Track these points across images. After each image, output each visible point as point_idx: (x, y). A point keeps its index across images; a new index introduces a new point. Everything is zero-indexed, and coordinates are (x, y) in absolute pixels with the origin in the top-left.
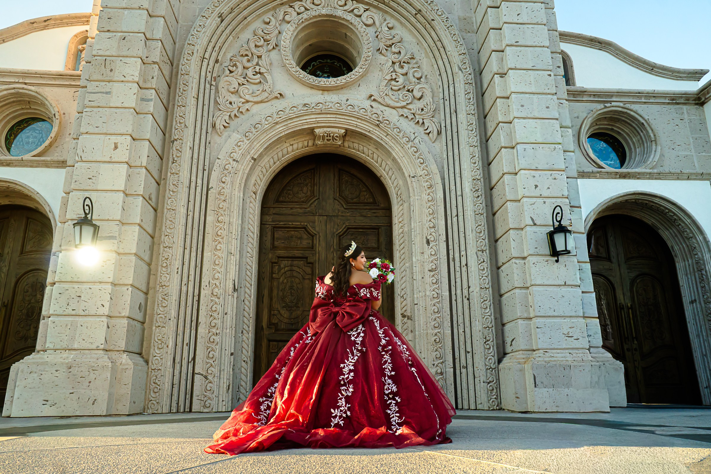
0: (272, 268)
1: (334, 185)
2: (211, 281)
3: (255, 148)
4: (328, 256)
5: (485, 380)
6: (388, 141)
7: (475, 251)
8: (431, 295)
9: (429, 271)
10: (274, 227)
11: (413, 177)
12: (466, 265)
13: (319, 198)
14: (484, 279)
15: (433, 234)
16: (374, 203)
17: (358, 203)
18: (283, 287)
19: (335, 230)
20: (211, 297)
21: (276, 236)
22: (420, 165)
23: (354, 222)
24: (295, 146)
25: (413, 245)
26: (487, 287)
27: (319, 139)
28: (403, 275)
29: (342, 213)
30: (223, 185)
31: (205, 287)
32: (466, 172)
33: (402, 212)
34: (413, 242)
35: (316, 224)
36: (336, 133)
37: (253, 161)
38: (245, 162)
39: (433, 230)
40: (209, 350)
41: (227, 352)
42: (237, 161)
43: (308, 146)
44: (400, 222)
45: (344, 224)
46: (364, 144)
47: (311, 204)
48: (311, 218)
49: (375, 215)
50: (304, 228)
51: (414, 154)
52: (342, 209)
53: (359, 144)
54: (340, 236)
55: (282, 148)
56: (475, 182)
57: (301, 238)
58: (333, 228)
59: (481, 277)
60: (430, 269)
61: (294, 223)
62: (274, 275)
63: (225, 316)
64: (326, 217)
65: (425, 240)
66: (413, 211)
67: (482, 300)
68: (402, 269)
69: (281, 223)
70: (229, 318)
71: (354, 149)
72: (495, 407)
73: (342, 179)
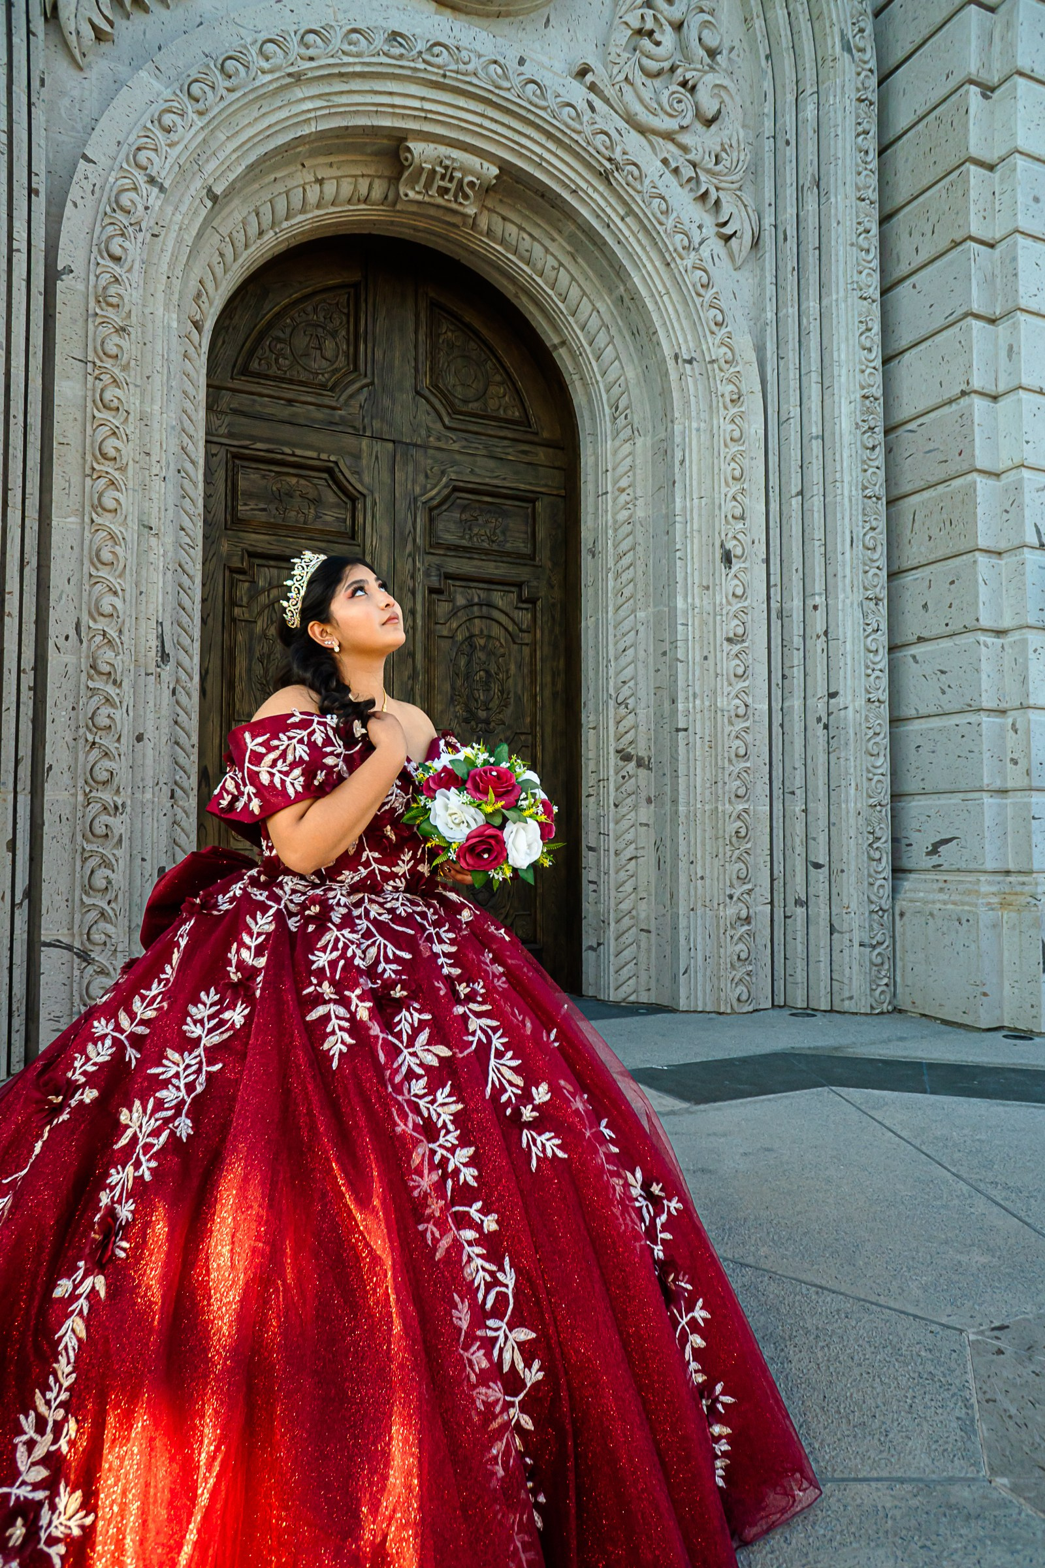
0: (233, 584)
1: (416, 347)
2: (85, 618)
3: (222, 155)
4: (398, 566)
5: (867, 941)
6: (627, 233)
7: (858, 596)
8: (732, 707)
9: (729, 640)
10: (236, 456)
11: (690, 362)
12: (826, 633)
13: (372, 383)
14: (878, 677)
15: (740, 536)
16: (525, 422)
17: (482, 417)
18: (266, 650)
19: (418, 490)
20: (90, 677)
21: (242, 484)
22: (714, 328)
23: (472, 471)
24: (330, 188)
25: (679, 563)
26: (882, 698)
27: (413, 181)
28: (628, 644)
29: (439, 439)
30: (118, 270)
31: (61, 642)
32: (844, 371)
33: (629, 460)
34: (678, 554)
35: (364, 462)
36: (472, 173)
37: (209, 204)
38: (187, 200)
39: (740, 526)
40: (92, 863)
41: (147, 865)
42: (162, 189)
43: (366, 201)
44: (623, 490)
45: (443, 473)
46: (536, 233)
47: (351, 396)
48: (349, 441)
49: (527, 459)
50: (329, 471)
51: (702, 291)
52: (439, 426)
53: (521, 228)
54: (431, 510)
55: (291, 183)
56: (867, 402)
57: (317, 502)
58: (414, 482)
59: (869, 671)
60: (731, 635)
61: (298, 452)
62: (237, 610)
63: (139, 746)
64: (391, 445)
65: (718, 553)
66: (682, 462)
67: (871, 733)
68: (626, 626)
69: (259, 445)
70: (150, 753)
71: (502, 242)
72: (885, 1005)
73: (439, 335)
